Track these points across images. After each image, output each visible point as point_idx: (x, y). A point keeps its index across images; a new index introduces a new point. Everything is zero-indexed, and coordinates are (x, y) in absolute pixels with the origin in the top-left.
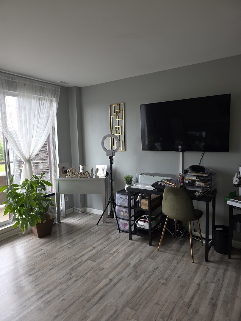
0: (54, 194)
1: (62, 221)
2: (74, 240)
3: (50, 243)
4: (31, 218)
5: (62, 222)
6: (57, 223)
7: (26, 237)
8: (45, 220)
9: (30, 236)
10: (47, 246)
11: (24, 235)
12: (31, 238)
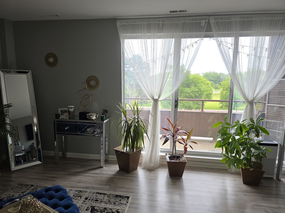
0: (276, 145)
1: (282, 179)
2: (280, 208)
3: (251, 194)
4: (234, 160)
5: (282, 181)
6: (275, 178)
7: (233, 176)
8: (253, 169)
9: (238, 177)
10: (246, 195)
11: (232, 173)
12: (237, 179)
